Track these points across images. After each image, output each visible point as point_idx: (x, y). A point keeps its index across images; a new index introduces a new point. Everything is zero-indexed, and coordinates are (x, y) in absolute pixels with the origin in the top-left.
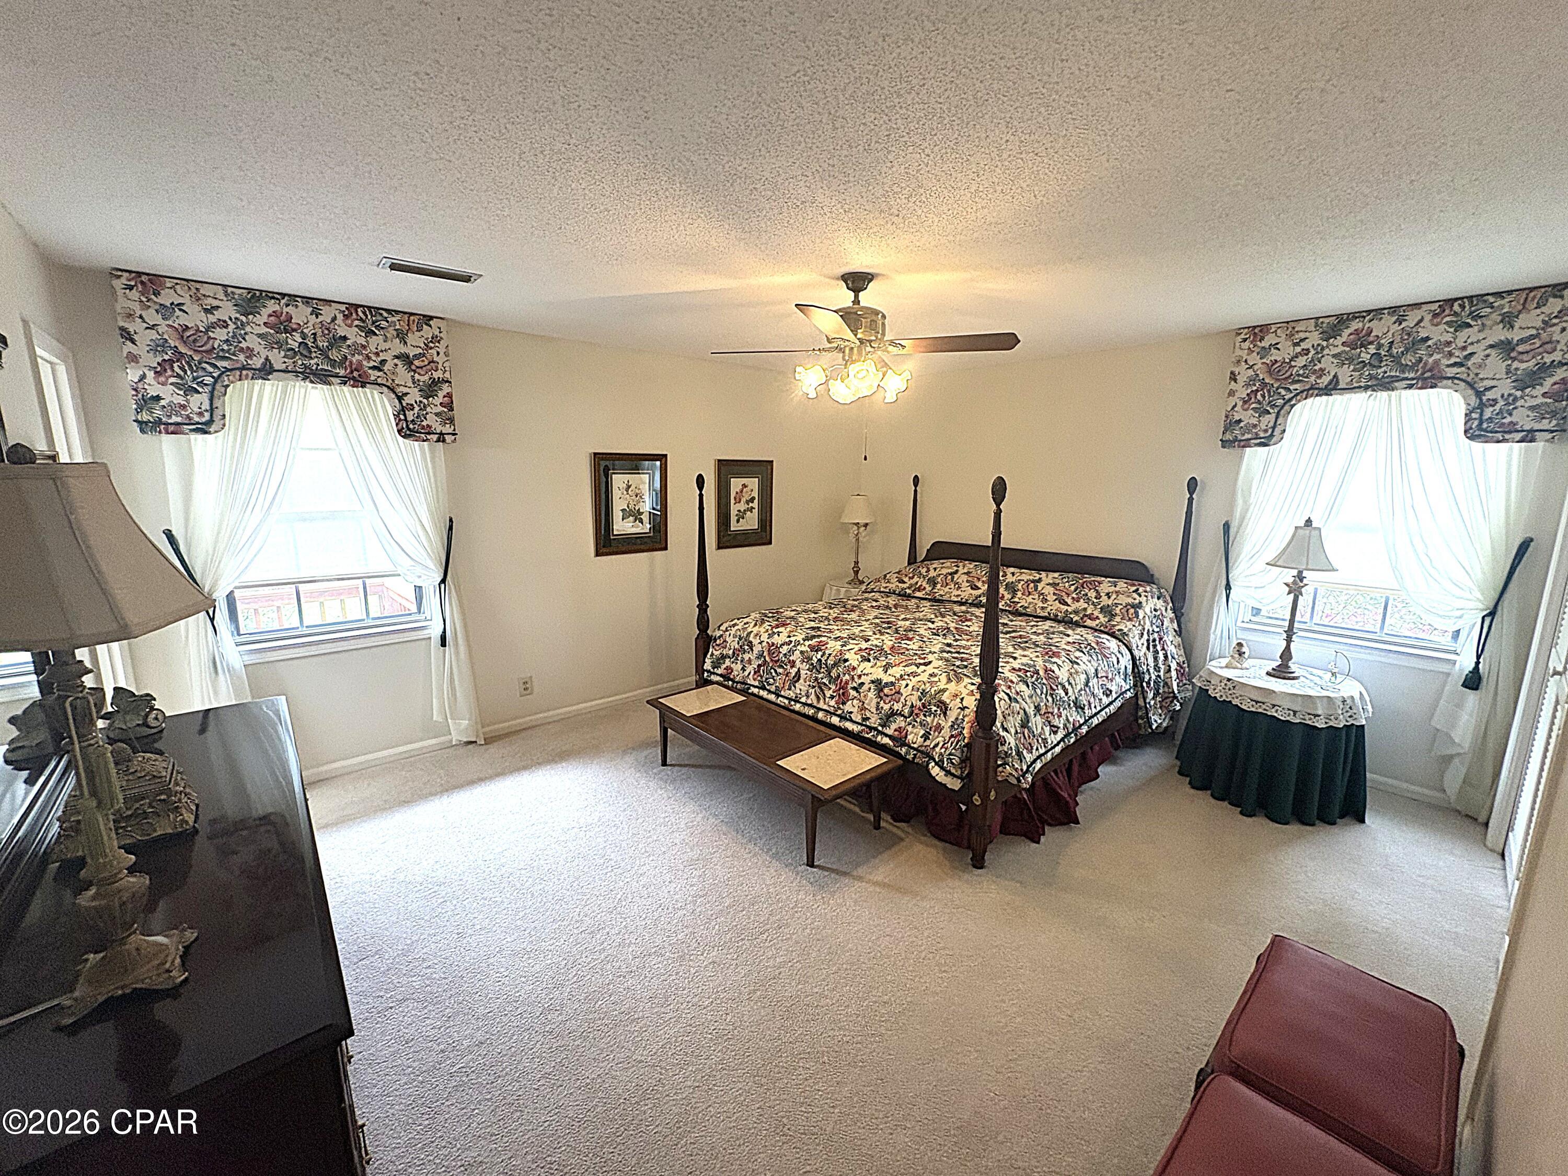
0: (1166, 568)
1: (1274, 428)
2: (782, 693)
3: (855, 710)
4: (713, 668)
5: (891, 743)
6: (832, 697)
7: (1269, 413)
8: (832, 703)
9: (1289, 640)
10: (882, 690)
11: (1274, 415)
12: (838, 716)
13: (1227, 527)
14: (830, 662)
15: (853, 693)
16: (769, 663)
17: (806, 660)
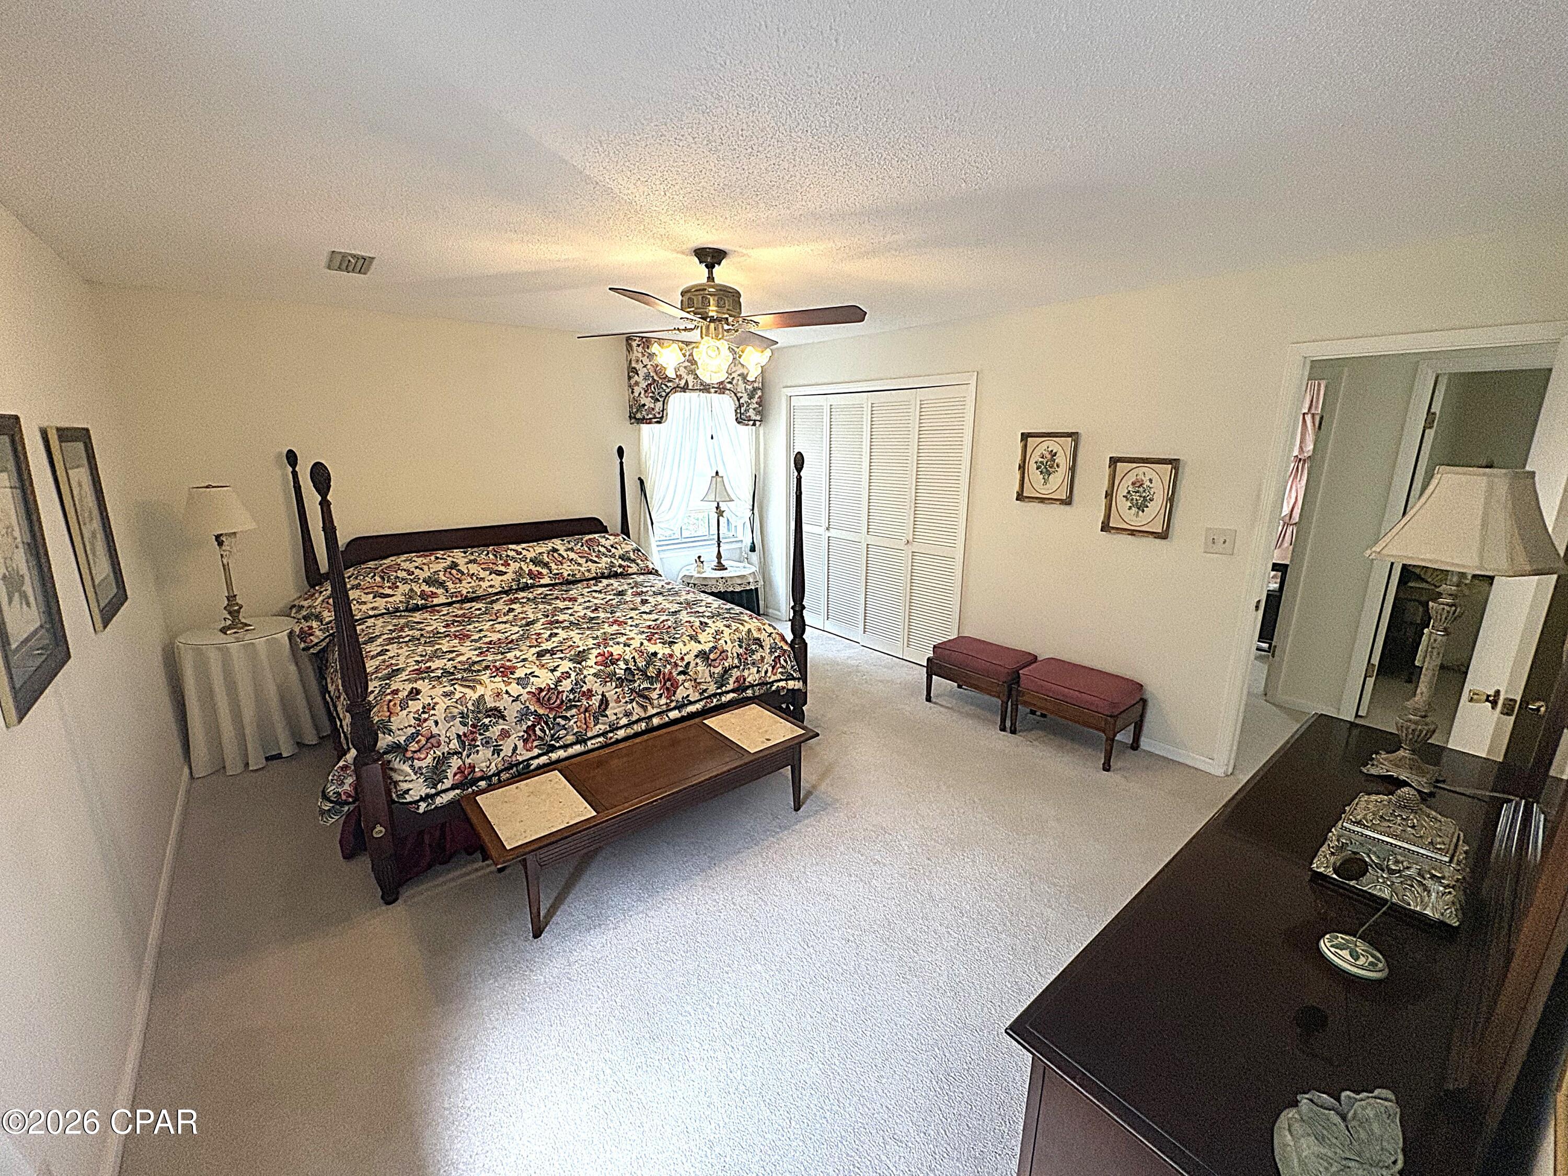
1: (663, 411)
2: (589, 734)
3: (691, 691)
5: (736, 695)
6: (661, 696)
7: (659, 401)
8: (663, 701)
9: (719, 546)
10: (708, 658)
11: (662, 402)
12: (674, 708)
13: (642, 482)
15: (682, 677)
16: (547, 715)
17: (608, 680)
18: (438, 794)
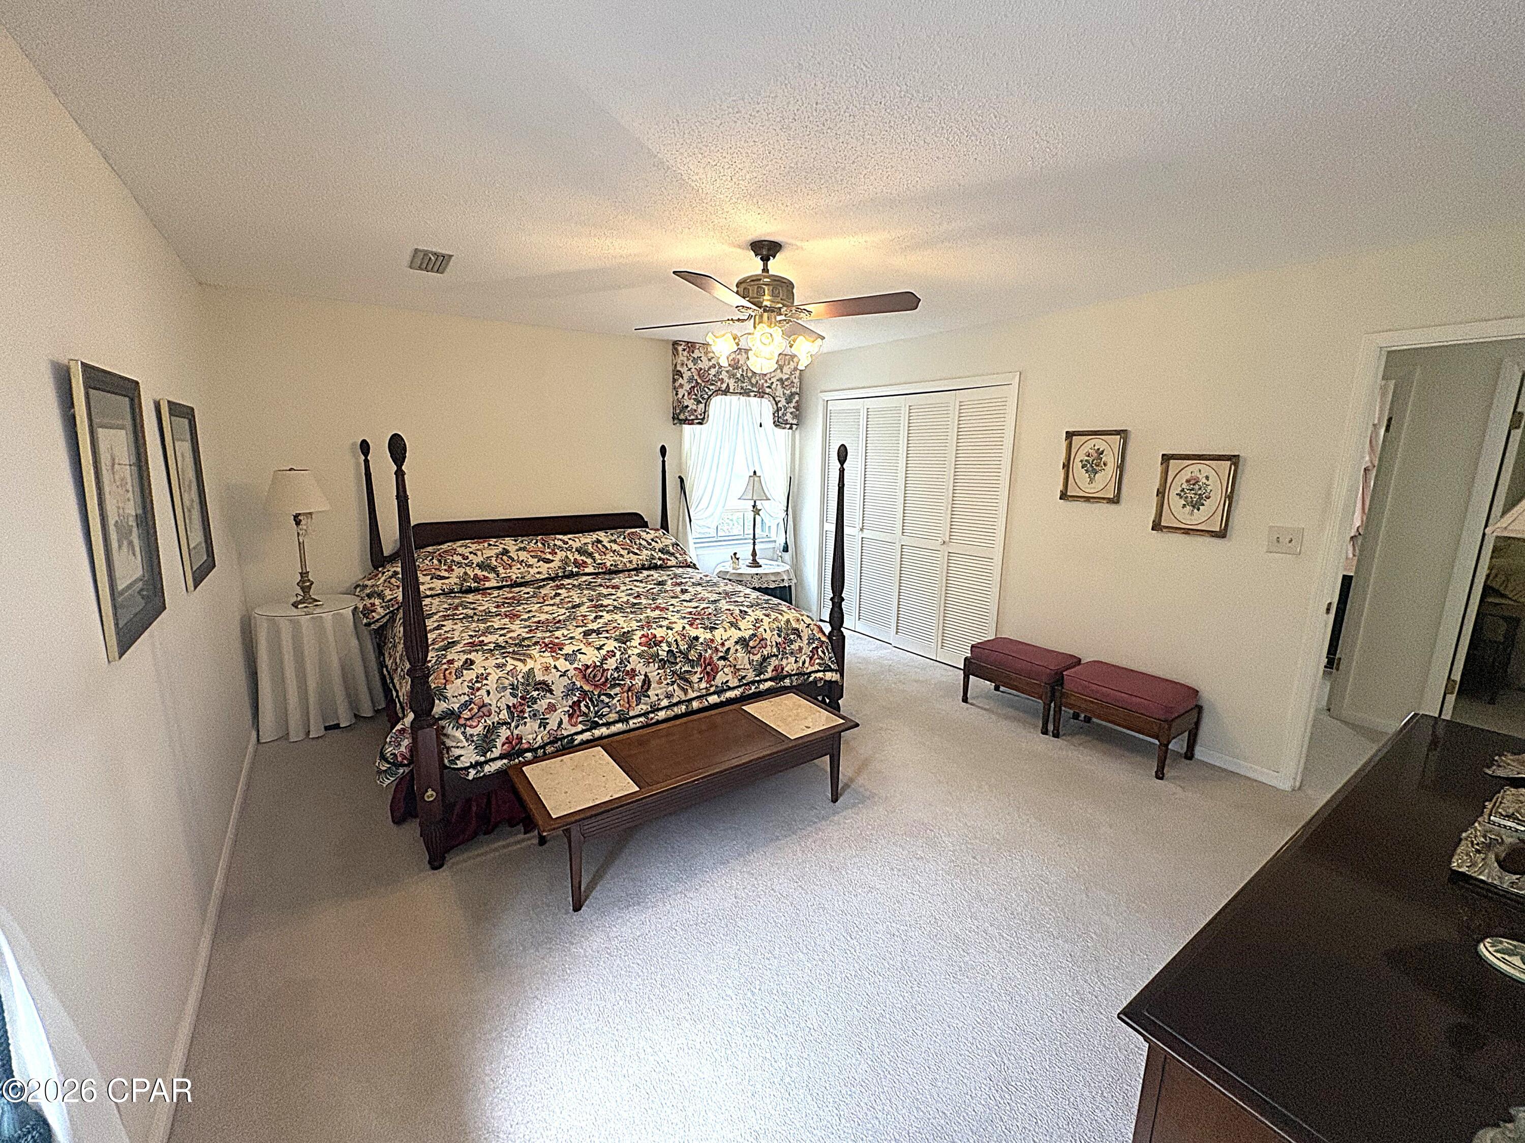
0: (652, 515)
1: (704, 413)
4: (484, 755)
6: (701, 679)
7: (701, 403)
9: (754, 544)
11: (704, 405)
13: (682, 480)
14: (684, 647)
16: (592, 692)
17: (651, 660)
18: (486, 762)
